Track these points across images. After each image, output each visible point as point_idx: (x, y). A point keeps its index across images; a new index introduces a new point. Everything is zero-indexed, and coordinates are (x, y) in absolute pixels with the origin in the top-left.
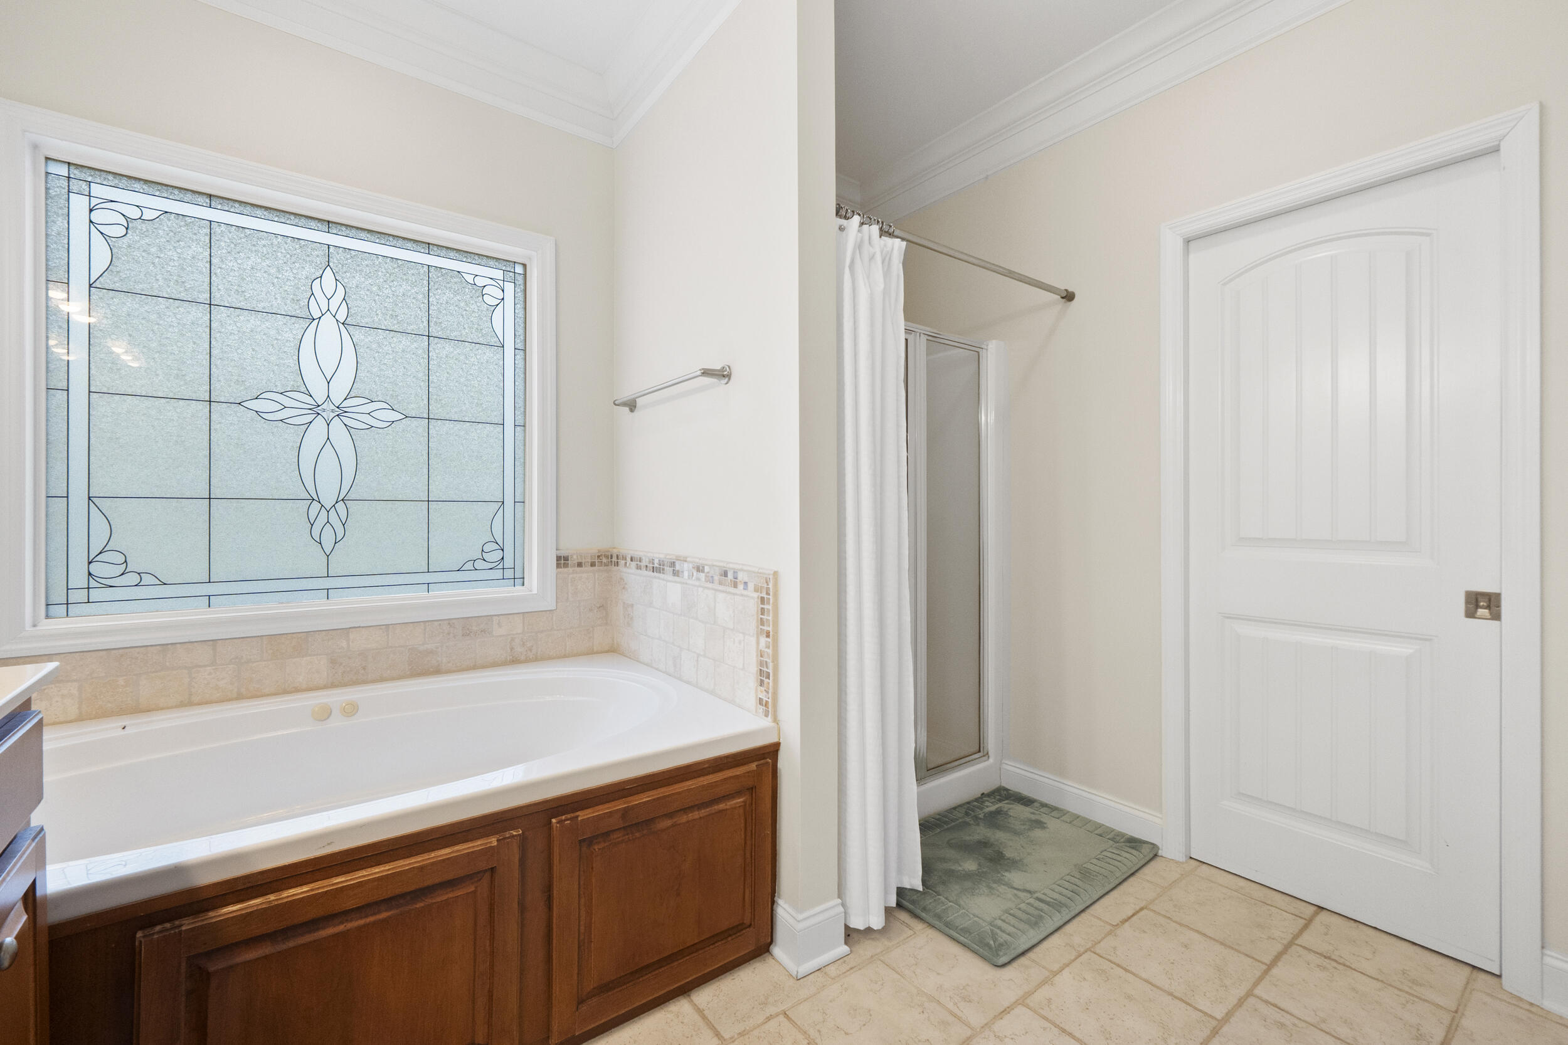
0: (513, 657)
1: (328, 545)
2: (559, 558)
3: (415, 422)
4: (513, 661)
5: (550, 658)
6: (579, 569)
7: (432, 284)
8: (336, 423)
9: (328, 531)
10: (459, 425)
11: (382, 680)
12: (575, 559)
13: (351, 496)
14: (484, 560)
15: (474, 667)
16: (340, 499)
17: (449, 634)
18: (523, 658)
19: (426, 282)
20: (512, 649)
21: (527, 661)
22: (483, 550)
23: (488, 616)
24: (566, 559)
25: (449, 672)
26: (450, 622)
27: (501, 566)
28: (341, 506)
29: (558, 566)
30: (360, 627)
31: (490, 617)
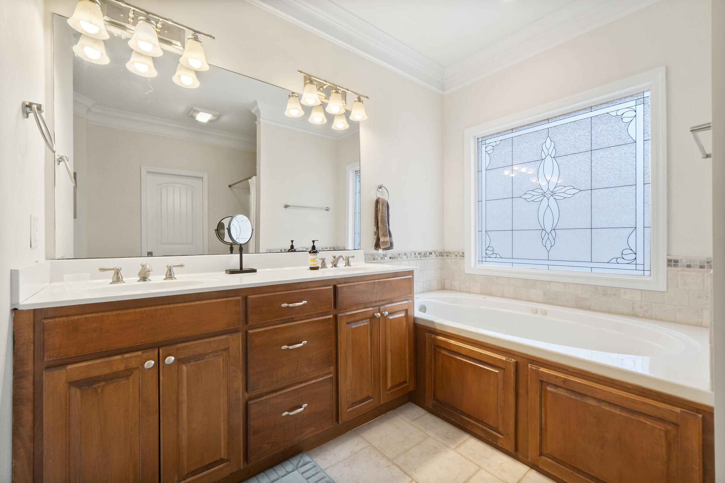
0: (634, 313)
1: (548, 247)
2: (669, 261)
3: (585, 192)
4: (634, 315)
5: (661, 320)
6: (688, 269)
7: (593, 125)
8: (551, 199)
9: (548, 242)
10: (607, 190)
11: (563, 306)
12: (685, 262)
13: (557, 228)
14: (623, 258)
15: (609, 312)
16: (553, 229)
17: (595, 292)
18: (641, 315)
19: (590, 126)
20: (633, 308)
21: (644, 317)
22: (622, 253)
23: (618, 287)
24: (676, 261)
25: (595, 311)
26: (596, 287)
27: (634, 262)
28: (553, 232)
29: (669, 265)
30: (554, 282)
31: (619, 289)
